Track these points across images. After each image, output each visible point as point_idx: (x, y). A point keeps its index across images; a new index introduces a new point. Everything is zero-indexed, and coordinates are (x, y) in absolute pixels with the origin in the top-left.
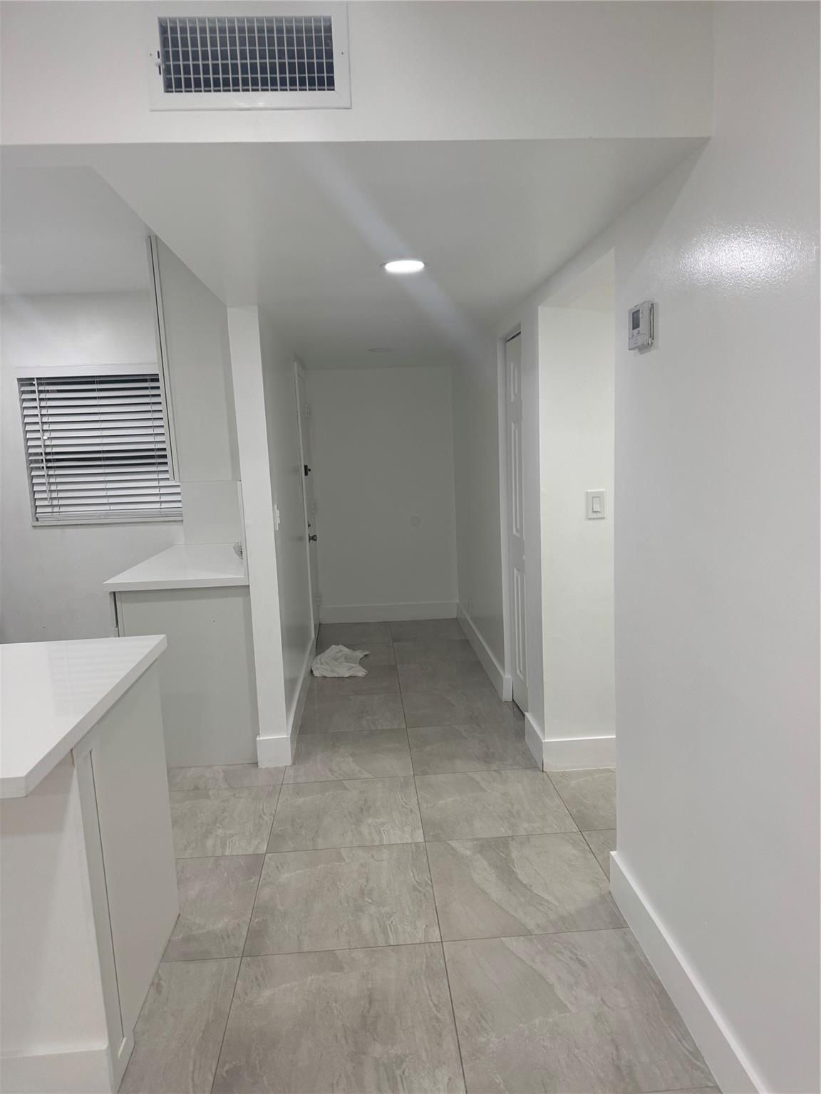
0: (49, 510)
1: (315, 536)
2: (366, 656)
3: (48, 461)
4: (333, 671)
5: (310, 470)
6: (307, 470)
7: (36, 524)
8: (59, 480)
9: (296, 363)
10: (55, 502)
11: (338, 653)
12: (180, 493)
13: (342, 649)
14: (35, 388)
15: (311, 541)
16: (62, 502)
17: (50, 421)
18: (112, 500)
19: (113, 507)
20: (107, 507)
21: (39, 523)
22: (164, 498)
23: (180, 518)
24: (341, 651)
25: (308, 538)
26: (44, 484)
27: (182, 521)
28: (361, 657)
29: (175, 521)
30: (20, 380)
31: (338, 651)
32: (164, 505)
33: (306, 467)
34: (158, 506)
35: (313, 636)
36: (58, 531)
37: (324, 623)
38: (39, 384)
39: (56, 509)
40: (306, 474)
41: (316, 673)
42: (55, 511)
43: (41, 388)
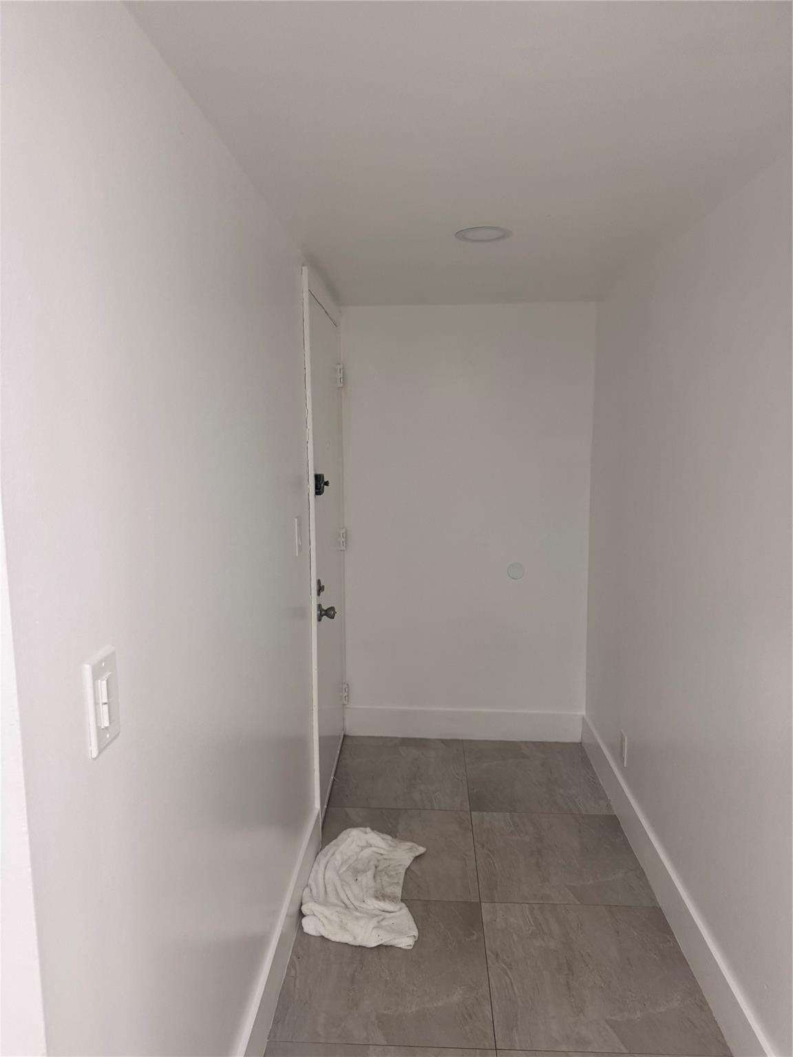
1: (332, 609)
2: (417, 858)
4: (343, 927)
5: (327, 484)
6: (320, 484)
9: (305, 269)
11: (362, 848)
13: (371, 841)
15: (325, 618)
24: (370, 846)
25: (314, 613)
28: (408, 862)
31: (363, 843)
33: (318, 478)
35: (317, 805)
37: (351, 735)
40: (319, 491)
41: (309, 926)
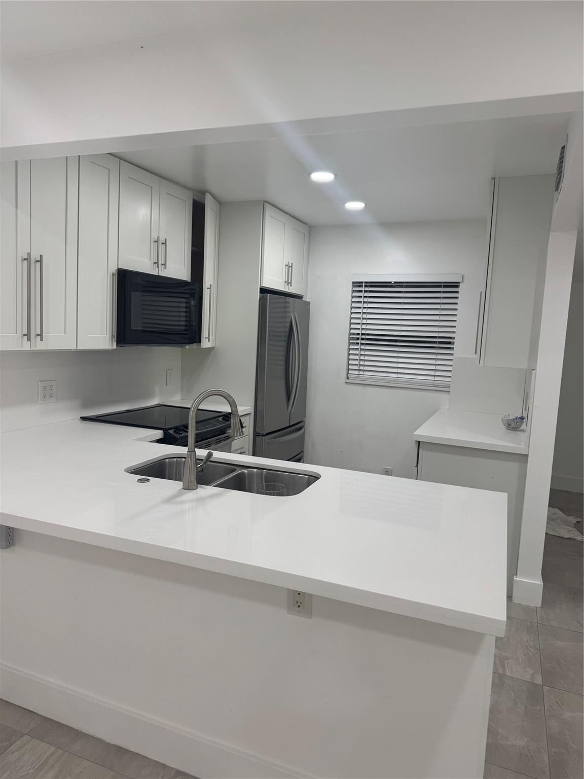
0: (357, 372)
2: (578, 522)
3: (362, 339)
7: (347, 381)
8: (367, 353)
10: (362, 368)
12: (451, 371)
14: (363, 289)
16: (366, 368)
17: (368, 312)
18: (400, 371)
19: (400, 376)
20: (396, 375)
21: (349, 381)
22: (437, 373)
23: (448, 390)
26: (357, 354)
27: (449, 391)
28: (575, 522)
29: (443, 391)
30: (353, 283)
32: (437, 378)
34: (432, 378)
36: (361, 388)
38: (366, 286)
39: (361, 373)
42: (360, 374)
43: (367, 289)
